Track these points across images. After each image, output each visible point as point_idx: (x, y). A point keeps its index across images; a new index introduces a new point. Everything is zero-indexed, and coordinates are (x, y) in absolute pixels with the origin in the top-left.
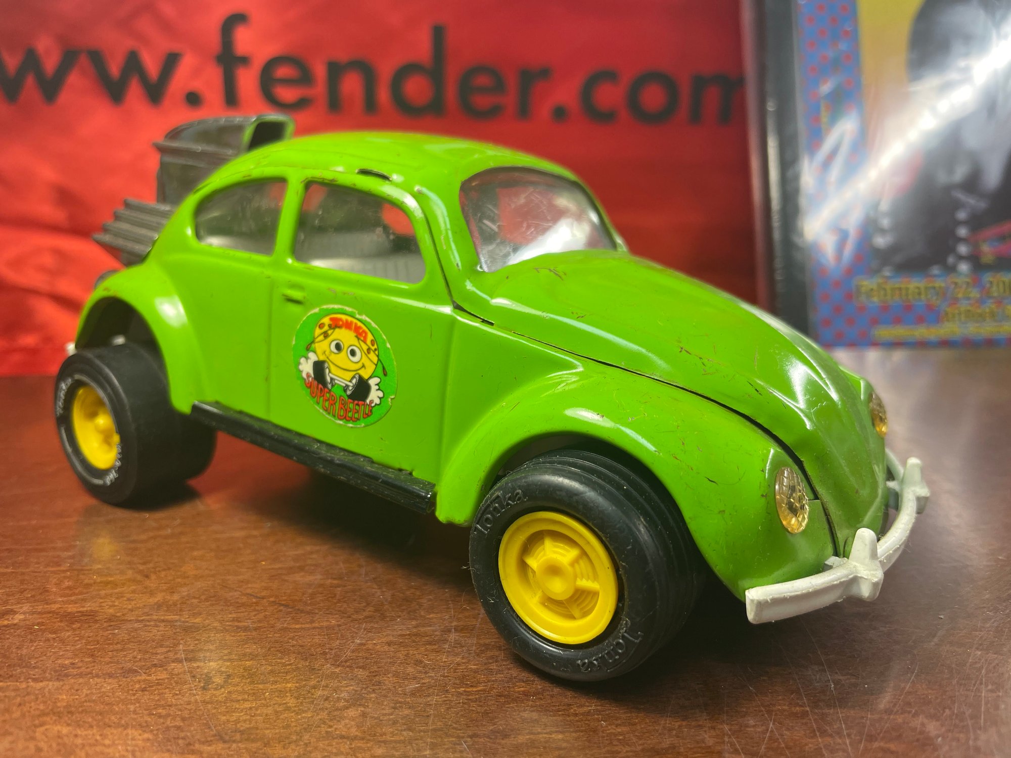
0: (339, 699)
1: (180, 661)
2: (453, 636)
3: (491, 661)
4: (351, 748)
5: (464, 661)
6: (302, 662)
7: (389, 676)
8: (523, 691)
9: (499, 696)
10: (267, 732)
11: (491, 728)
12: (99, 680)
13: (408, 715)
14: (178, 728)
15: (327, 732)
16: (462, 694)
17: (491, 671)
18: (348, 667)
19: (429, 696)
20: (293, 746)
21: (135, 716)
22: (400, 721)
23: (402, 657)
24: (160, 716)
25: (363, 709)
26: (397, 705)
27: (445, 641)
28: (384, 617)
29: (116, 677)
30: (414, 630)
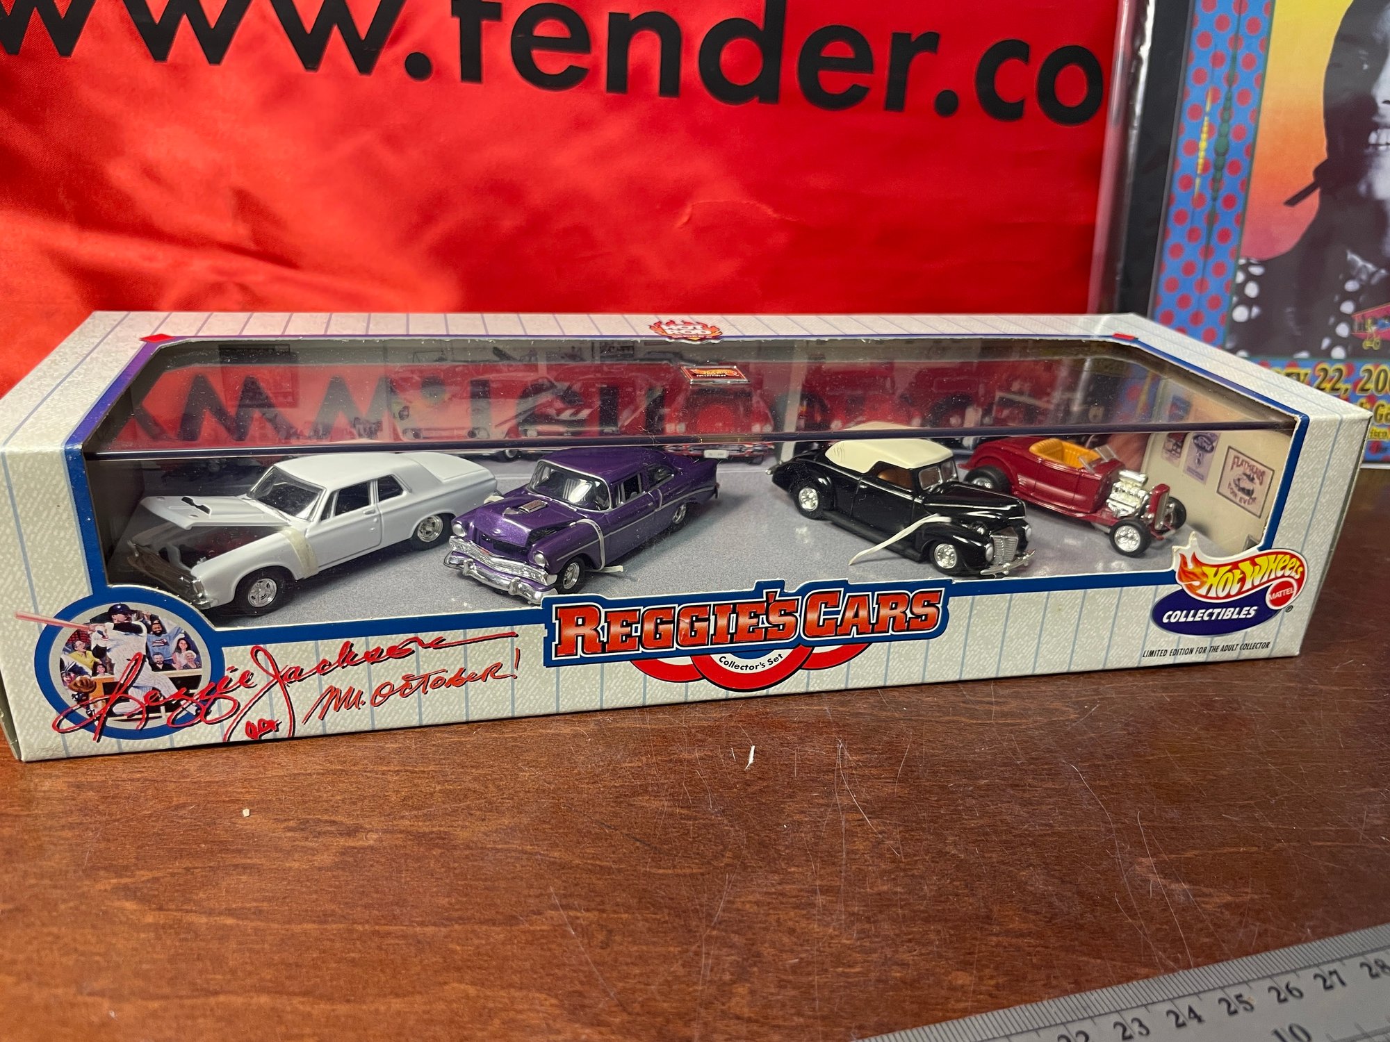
0: (724, 970)
1: (554, 907)
2: (820, 899)
3: (862, 936)
4: (748, 1032)
5: (836, 933)
6: (677, 920)
7: (767, 945)
8: (901, 978)
9: (878, 981)
10: (665, 1005)
11: (876, 1019)
12: (484, 928)
13: (794, 997)
14: (580, 994)
15: (722, 1011)
16: (841, 975)
18: (723, 930)
19: (809, 974)
20: (694, 1024)
21: (535, 976)
23: (774, 924)
24: (558, 979)
25: (749, 985)
26: (782, 985)
27: (813, 905)
28: (745, 867)
29: (500, 924)
30: (779, 887)
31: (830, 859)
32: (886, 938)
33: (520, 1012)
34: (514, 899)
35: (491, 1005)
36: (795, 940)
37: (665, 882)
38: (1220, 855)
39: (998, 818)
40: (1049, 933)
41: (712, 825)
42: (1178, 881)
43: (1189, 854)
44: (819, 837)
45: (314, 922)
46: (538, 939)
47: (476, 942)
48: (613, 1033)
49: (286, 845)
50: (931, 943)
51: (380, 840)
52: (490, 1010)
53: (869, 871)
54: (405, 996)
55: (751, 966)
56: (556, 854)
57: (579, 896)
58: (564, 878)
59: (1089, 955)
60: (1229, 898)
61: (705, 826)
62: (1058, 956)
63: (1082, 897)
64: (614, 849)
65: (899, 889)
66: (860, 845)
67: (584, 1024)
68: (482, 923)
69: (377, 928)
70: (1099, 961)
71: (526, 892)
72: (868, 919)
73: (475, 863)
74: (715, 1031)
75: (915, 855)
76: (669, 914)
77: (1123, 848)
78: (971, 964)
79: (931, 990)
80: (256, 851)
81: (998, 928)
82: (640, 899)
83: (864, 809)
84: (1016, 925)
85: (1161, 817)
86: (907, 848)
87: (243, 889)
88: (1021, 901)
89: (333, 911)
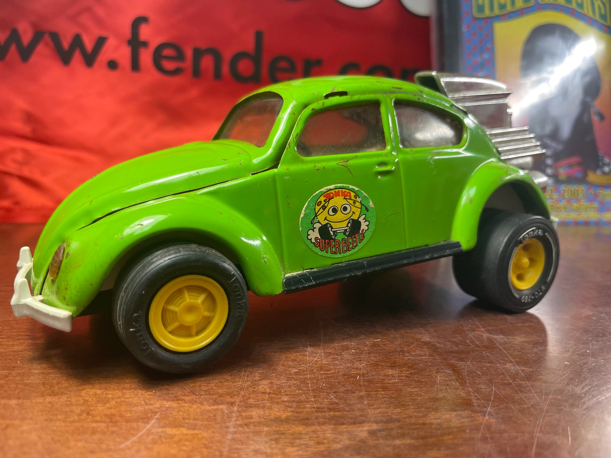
0: (255, 376)
3: (334, 360)
4: (269, 398)
6: (228, 360)
7: (280, 366)
9: (344, 375)
10: (219, 391)
11: (344, 389)
13: (296, 383)
15: (253, 391)
16: (323, 374)
17: (336, 365)
19: (305, 375)
22: (292, 385)
25: (270, 381)
26: (289, 379)
32: (348, 360)
33: (128, 398)
35: (110, 396)
36: (297, 363)
40: (436, 354)
42: (497, 335)
48: (186, 403)
52: (109, 399)
54: (55, 395)
55: (270, 373)
59: (458, 361)
60: (525, 339)
63: (450, 342)
67: (167, 400)
70: (464, 362)
72: (337, 354)
74: (249, 398)
78: (396, 367)
79: (374, 377)
84: (417, 353)
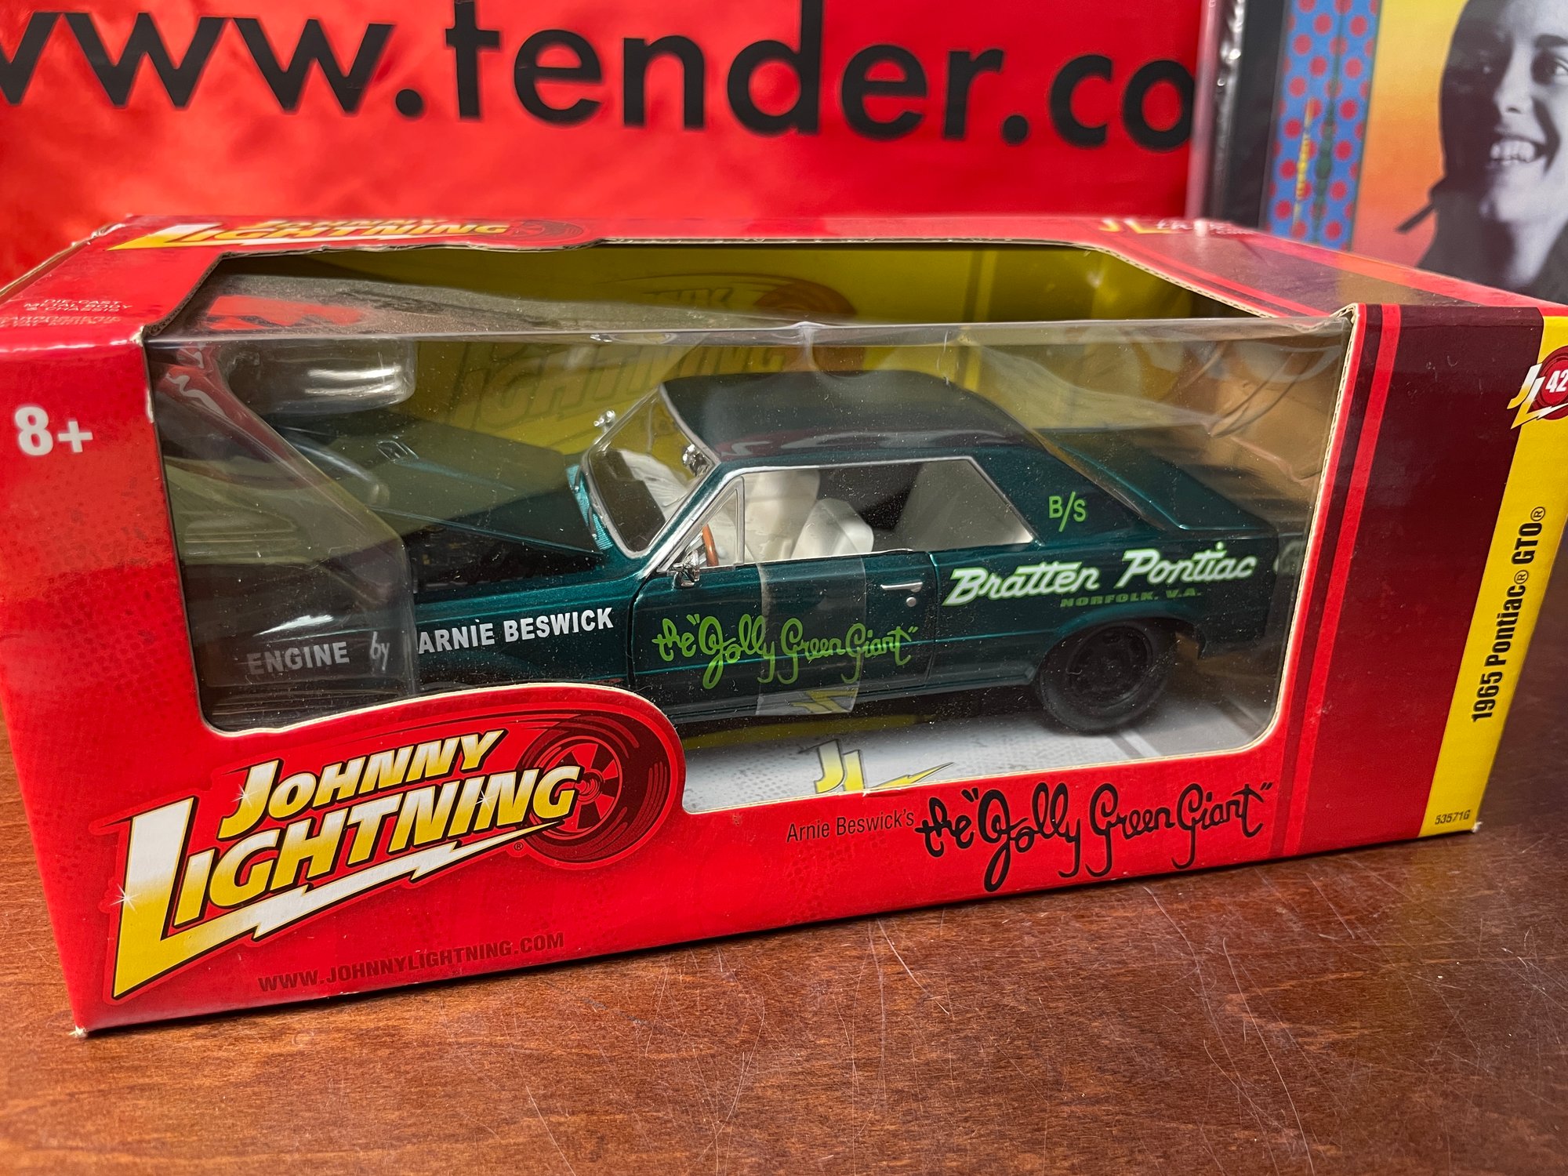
1: (531, 1113)
2: (856, 1076)
5: (877, 1117)
8: (957, 1167)
12: (445, 1146)
17: (914, 1136)
18: (740, 1125)
23: (802, 1111)
27: (848, 1084)
28: (764, 1042)
29: (464, 1140)
30: (807, 1065)
31: (867, 1025)
32: (938, 1118)
34: (482, 1107)
36: (828, 1130)
37: (668, 1069)
38: (1320, 984)
39: (1062, 958)
40: (1130, 1096)
41: (724, 993)
42: (1275, 1019)
43: (1286, 985)
44: (852, 998)
45: (229, 1154)
46: (510, 1156)
47: (435, 1165)
49: (194, 1058)
50: (991, 1120)
51: (313, 1043)
53: (913, 1036)
56: (532, 1045)
57: (562, 1096)
58: (543, 1074)
59: (1178, 1119)
60: (1337, 1036)
61: (716, 996)
62: (1142, 1124)
63: (1166, 1048)
64: (603, 1032)
65: (950, 1056)
66: (901, 1004)
68: (441, 1139)
69: (309, 1155)
71: (495, 1096)
72: (915, 1097)
73: (434, 1064)
75: (967, 1012)
76: (674, 1110)
77: (1207, 984)
78: (1041, 1143)
80: (157, 1068)
81: (1070, 1095)
82: (638, 1094)
83: (905, 958)
84: (1091, 1089)
85: (1250, 943)
86: (957, 1004)
87: (141, 1117)
88: (1095, 1059)
89: (253, 1138)
